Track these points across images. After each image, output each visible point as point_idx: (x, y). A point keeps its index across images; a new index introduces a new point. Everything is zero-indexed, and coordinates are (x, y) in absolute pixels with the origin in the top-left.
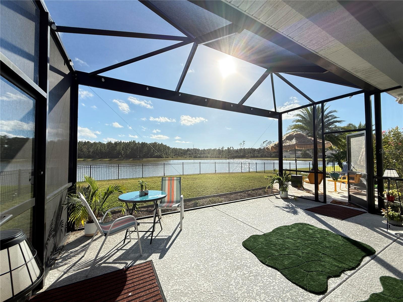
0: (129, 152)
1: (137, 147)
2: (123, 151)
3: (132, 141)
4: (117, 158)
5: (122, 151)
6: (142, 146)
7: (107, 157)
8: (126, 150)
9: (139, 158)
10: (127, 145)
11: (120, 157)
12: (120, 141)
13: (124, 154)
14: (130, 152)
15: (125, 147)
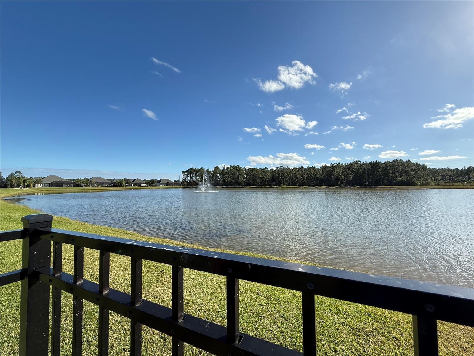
0: (351, 178)
1: (364, 169)
2: (343, 176)
3: (354, 162)
4: (336, 185)
5: (341, 176)
6: (372, 167)
7: (322, 184)
8: (347, 174)
9: (368, 185)
10: (349, 167)
11: (339, 184)
12: (337, 164)
13: (344, 180)
14: (354, 176)
15: (346, 170)
